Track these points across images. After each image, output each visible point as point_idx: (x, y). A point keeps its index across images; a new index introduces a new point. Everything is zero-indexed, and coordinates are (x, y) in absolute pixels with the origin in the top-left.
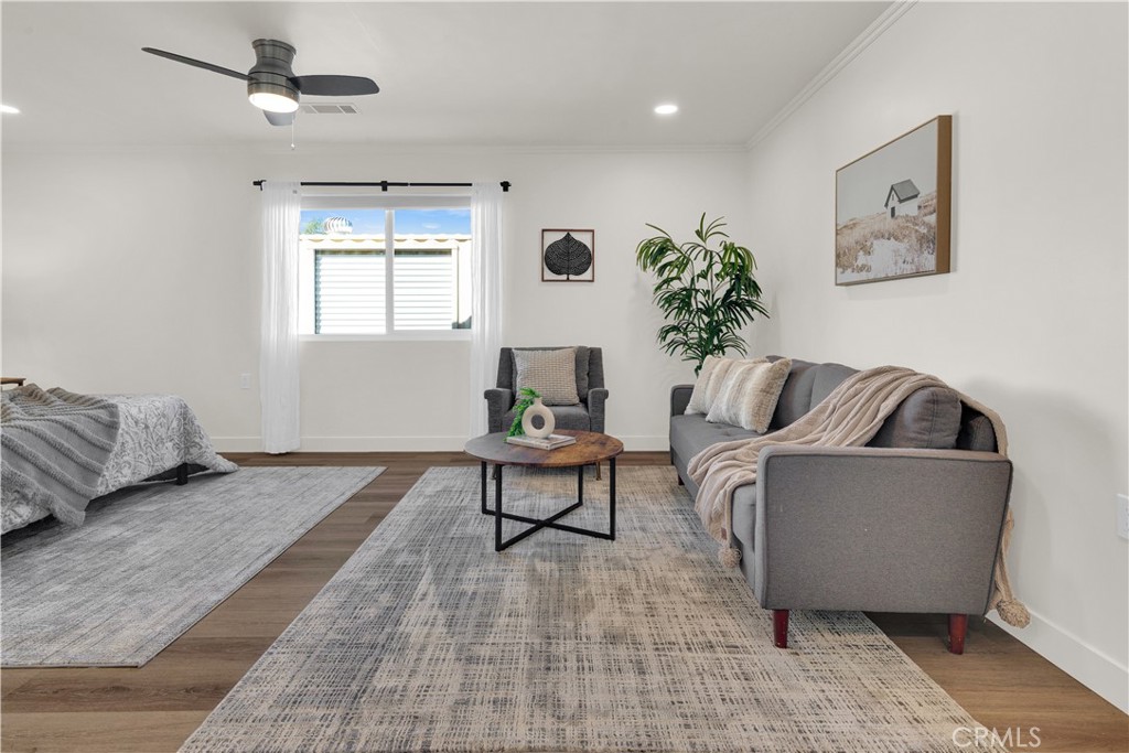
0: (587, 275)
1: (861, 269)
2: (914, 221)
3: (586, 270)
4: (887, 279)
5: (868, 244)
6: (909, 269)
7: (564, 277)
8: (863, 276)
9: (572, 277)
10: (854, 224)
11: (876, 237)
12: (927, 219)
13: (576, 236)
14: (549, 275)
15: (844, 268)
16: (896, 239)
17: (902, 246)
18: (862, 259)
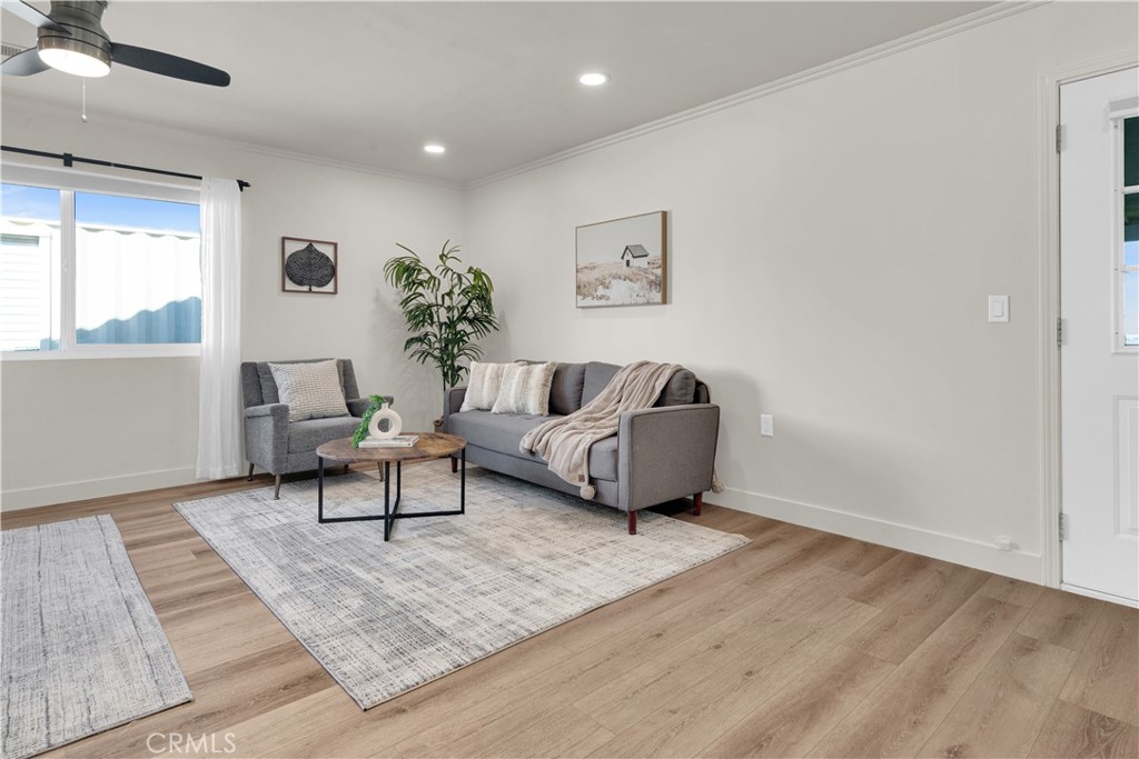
0: (329, 287)
1: (601, 298)
2: (645, 271)
3: (327, 283)
4: (623, 305)
5: (607, 281)
6: (641, 300)
7: (306, 288)
8: (603, 302)
9: (314, 289)
10: (594, 267)
11: (614, 278)
12: (655, 271)
13: (317, 246)
14: (290, 285)
15: (585, 296)
16: (631, 280)
17: (636, 286)
18: (601, 291)
